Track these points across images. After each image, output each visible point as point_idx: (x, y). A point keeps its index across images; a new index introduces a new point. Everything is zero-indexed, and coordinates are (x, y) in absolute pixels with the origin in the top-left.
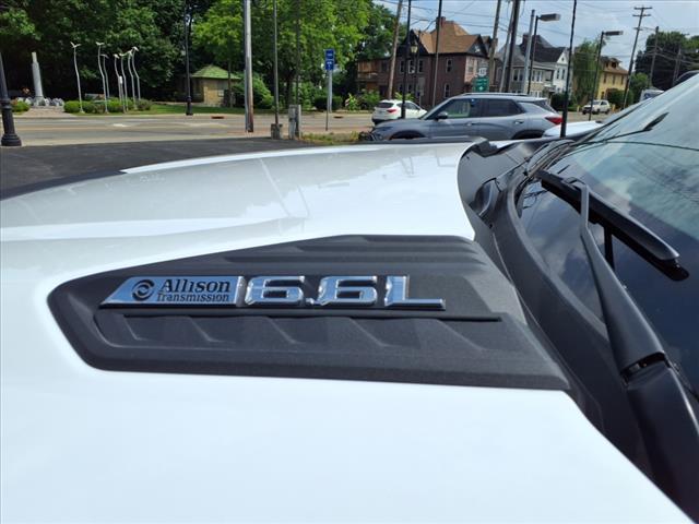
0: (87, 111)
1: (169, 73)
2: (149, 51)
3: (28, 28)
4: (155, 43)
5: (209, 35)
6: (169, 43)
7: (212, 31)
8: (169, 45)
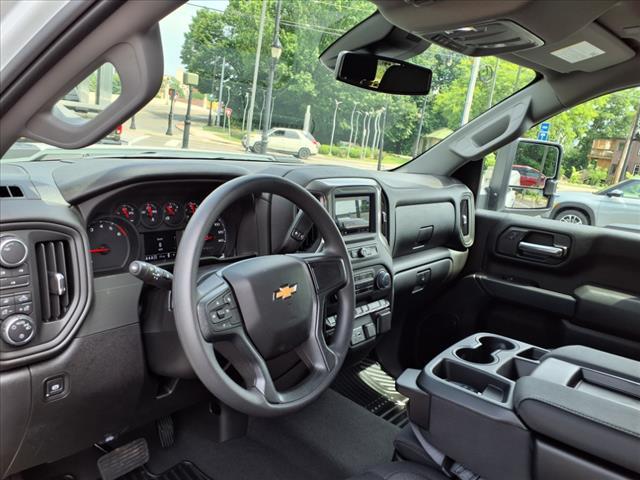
0: (334, 154)
1: (409, 132)
2: (397, 111)
3: (310, 87)
4: (403, 107)
5: (447, 102)
6: (415, 106)
7: (451, 99)
8: (415, 108)
